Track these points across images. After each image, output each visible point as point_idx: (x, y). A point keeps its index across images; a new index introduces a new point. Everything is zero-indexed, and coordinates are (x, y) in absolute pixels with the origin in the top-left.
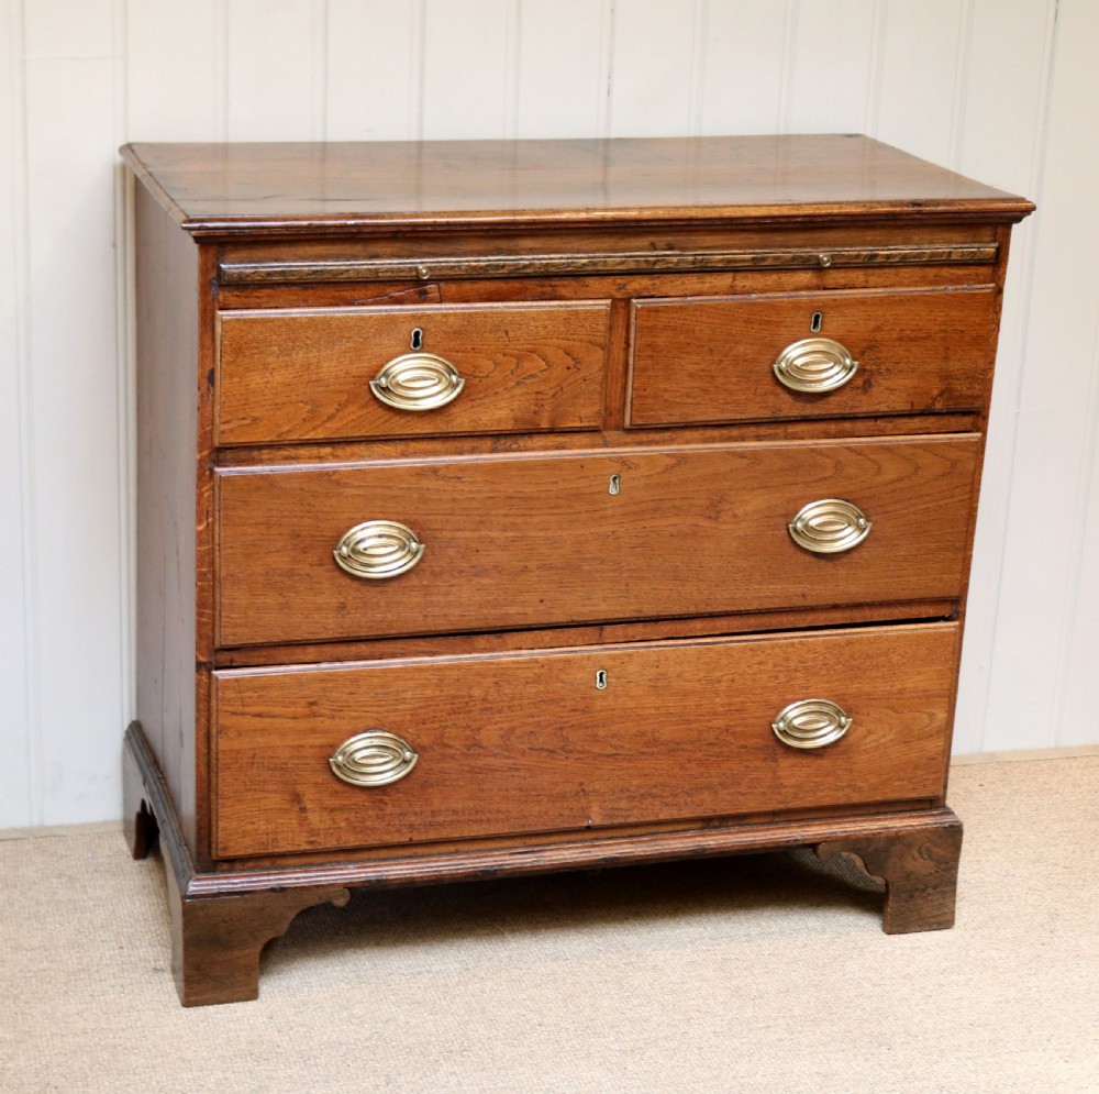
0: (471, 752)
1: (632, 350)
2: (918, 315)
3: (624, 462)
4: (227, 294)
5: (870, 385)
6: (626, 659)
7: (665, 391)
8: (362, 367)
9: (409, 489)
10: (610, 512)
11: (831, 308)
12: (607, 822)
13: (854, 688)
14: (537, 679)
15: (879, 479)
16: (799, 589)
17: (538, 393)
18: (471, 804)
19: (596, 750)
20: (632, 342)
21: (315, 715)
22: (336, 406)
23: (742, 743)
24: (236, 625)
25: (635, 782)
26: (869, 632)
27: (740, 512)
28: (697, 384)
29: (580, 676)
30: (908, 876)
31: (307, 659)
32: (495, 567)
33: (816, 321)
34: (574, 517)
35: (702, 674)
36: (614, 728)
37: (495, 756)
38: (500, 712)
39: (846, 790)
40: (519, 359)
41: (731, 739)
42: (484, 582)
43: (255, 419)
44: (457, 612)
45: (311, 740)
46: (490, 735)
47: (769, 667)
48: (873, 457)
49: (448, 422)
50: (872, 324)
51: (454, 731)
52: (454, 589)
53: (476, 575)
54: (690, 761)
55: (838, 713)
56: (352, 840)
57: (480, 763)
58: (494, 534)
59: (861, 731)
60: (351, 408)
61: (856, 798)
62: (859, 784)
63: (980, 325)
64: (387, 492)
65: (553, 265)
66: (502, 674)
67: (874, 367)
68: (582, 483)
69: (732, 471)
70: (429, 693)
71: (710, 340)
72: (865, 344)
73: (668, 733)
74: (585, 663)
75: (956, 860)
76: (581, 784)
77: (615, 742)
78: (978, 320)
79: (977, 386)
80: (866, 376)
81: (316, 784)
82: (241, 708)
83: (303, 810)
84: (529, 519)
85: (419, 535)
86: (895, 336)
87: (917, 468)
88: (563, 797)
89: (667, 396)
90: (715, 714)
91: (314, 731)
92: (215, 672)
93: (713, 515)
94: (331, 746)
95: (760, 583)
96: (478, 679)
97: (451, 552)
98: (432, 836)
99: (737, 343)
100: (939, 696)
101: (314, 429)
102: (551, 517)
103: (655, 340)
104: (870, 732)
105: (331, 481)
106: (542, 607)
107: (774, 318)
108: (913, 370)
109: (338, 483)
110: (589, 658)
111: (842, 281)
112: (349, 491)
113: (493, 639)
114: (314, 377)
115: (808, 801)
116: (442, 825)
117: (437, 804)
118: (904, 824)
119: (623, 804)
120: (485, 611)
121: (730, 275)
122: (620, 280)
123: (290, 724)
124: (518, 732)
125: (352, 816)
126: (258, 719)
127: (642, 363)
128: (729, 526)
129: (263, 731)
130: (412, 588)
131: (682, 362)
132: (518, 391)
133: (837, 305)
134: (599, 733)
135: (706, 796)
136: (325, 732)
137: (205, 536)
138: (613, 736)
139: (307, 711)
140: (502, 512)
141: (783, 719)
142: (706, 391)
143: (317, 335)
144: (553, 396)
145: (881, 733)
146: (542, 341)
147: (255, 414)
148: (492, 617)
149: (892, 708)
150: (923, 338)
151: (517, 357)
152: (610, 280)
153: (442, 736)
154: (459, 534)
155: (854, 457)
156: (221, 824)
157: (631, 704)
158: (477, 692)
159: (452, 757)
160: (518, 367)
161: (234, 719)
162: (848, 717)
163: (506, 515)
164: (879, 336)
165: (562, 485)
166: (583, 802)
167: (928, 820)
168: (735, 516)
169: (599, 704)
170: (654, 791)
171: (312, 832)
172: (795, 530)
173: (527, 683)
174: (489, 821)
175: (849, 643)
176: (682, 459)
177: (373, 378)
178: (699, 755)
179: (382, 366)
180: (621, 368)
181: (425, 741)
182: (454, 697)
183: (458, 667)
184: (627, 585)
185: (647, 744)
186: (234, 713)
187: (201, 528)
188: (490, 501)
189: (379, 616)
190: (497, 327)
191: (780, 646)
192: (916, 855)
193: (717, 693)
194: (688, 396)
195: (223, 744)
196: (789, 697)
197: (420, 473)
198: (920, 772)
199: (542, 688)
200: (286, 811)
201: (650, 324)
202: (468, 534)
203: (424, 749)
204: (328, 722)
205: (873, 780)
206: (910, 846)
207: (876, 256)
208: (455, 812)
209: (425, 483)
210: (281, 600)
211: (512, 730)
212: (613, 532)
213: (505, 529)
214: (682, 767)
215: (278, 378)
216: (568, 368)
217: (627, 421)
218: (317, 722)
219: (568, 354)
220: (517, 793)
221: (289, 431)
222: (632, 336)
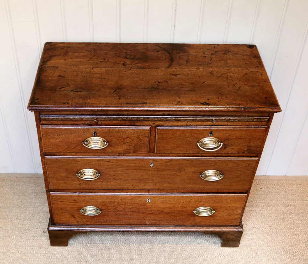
0: (115, 211)
1: (156, 138)
2: (242, 133)
3: (154, 160)
4: (43, 121)
5: (226, 147)
6: (155, 197)
7: (166, 147)
8: (81, 139)
9: (96, 163)
10: (151, 170)
11: (216, 131)
12: (150, 224)
13: (217, 205)
14: (132, 199)
15: (227, 166)
16: (203, 187)
17: (129, 146)
18: (116, 219)
19: (148, 212)
20: (156, 136)
21: (75, 202)
22: (74, 146)
23: (186, 213)
24: (54, 186)
25: (157, 218)
26: (222, 195)
27: (187, 171)
28: (175, 146)
29: (143, 199)
30: (228, 238)
31: (73, 191)
32: (120, 179)
33: (211, 133)
34: (141, 170)
35: (175, 201)
36: (152, 209)
37: (121, 212)
38: (122, 204)
39: (213, 223)
40: (124, 139)
41: (183, 212)
42: (117, 181)
43: (53, 148)
44: (110, 186)
45: (75, 206)
46: (120, 208)
47: (193, 200)
48: (225, 162)
49: (105, 151)
50: (228, 135)
51: (111, 207)
52: (109, 182)
53: (115, 180)
54: (172, 215)
55: (212, 210)
56: (87, 223)
57: (118, 213)
58: (119, 172)
59: (217, 213)
60: (78, 147)
61: (215, 224)
62: (216, 222)
63: (260, 136)
64: (90, 163)
65: (133, 119)
66: (123, 198)
67: (228, 144)
68: (142, 164)
69: (185, 163)
70: (104, 200)
71: (179, 137)
72: (225, 139)
73: (165, 211)
74: (144, 197)
75: (241, 237)
76: (144, 218)
77: (152, 211)
78: (260, 135)
79: (258, 149)
80: (225, 146)
81: (77, 214)
82: (57, 200)
83: (75, 218)
84: (128, 170)
85: (99, 172)
86: (234, 137)
87: (238, 165)
88: (139, 219)
89: (166, 148)
90: (179, 208)
91: (75, 205)
92: (50, 193)
93: (179, 171)
94: (80, 208)
95: (192, 185)
96: (116, 198)
97: (108, 175)
98: (106, 223)
99: (187, 138)
100: (239, 208)
101: (69, 150)
102: (135, 170)
103: (163, 136)
104: (220, 213)
105: (75, 161)
106: (133, 187)
107: (198, 133)
108: (239, 145)
109: (77, 161)
110: (145, 196)
111: (220, 124)
112: (80, 163)
113: (121, 191)
114: (67, 140)
115: (203, 224)
116: (109, 222)
117: (107, 219)
118: (228, 229)
119: (154, 222)
120: (117, 187)
121: (187, 122)
122: (153, 122)
123: (70, 203)
124: (127, 208)
125: (87, 219)
126: (61, 202)
127: (159, 141)
128: (184, 174)
129: (63, 204)
130: (98, 182)
131: (171, 141)
132: (124, 145)
133: (217, 130)
134: (148, 209)
135: (176, 221)
136: (79, 205)
137: (44, 168)
138: (152, 210)
139: (73, 201)
140: (121, 168)
141: (197, 210)
142: (177, 147)
143: (67, 132)
144: (134, 146)
145: (223, 214)
146: (130, 135)
147: (53, 147)
148: (119, 187)
149: (226, 209)
150: (242, 138)
151: (123, 138)
152: (151, 122)
153: (108, 208)
154: (110, 172)
155: (220, 162)
156: (55, 219)
157: (156, 205)
158: (116, 201)
159: (110, 211)
160: (123, 140)
161: (56, 202)
162: (214, 211)
163: (122, 169)
164: (230, 137)
165: (137, 164)
166: (144, 221)
167: (234, 229)
168: (185, 172)
169: (148, 204)
170: (162, 220)
171: (77, 221)
172: (202, 176)
173: (129, 200)
174: (120, 222)
175: (216, 197)
176: (170, 160)
177: (83, 142)
178: (174, 215)
179: (86, 139)
180: (154, 140)
181: (103, 208)
182: (110, 201)
183: (111, 196)
184: (155, 184)
185: (160, 212)
186: (56, 201)
187: (43, 167)
188: (118, 166)
189: (90, 186)
190: (117, 132)
191: (197, 197)
192: (230, 235)
193: (179, 204)
194: (172, 148)
195: (53, 206)
196: (198, 206)
197: (98, 160)
198: (233, 221)
199: (133, 201)
200: (71, 218)
201: (161, 133)
202: (112, 172)
203: (103, 210)
204: (79, 204)
205: (220, 221)
206: (229, 234)
207: (230, 119)
208: (112, 220)
209: (100, 162)
210: (65, 182)
211: (126, 208)
212: (151, 174)
213: (122, 172)
214: (170, 216)
215: (58, 140)
216: (138, 141)
217: (155, 152)
218: (76, 204)
219: (137, 138)
220: (127, 218)
221: (62, 151)
222: (156, 135)
